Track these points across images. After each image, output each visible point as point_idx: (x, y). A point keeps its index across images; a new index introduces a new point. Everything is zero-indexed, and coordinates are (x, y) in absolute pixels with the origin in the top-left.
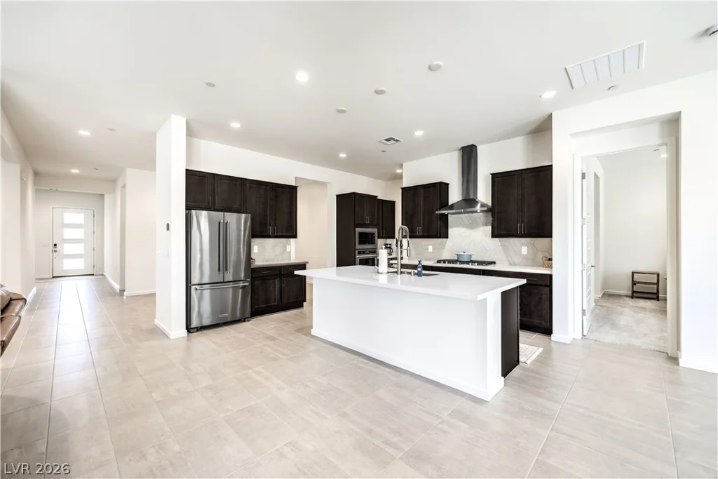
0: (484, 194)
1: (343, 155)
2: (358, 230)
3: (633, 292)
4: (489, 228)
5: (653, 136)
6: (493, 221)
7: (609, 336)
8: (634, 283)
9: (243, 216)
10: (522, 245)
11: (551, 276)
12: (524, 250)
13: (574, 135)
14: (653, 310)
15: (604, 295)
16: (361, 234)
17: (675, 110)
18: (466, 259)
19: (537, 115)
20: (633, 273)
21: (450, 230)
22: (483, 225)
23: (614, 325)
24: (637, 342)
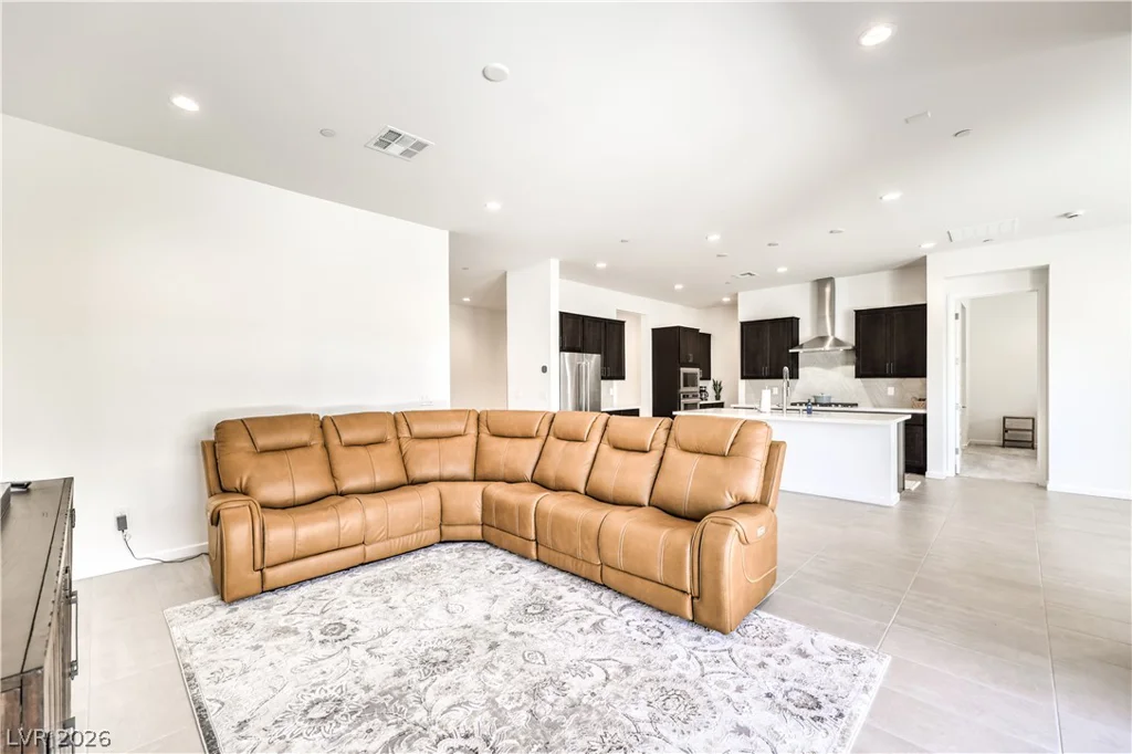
0: (845, 331)
1: (678, 287)
2: (683, 370)
3: (1004, 440)
4: (852, 369)
5: (1026, 283)
6: (858, 360)
7: (981, 474)
8: (1005, 431)
9: (595, 355)
10: (889, 385)
11: (925, 416)
12: (891, 391)
13: (947, 278)
14: (1025, 457)
15: (970, 445)
16: (685, 374)
17: (1043, 263)
18: (825, 401)
19: (908, 254)
20: (1004, 418)
21: (800, 370)
22: (843, 365)
23: (985, 467)
24: (1009, 478)
